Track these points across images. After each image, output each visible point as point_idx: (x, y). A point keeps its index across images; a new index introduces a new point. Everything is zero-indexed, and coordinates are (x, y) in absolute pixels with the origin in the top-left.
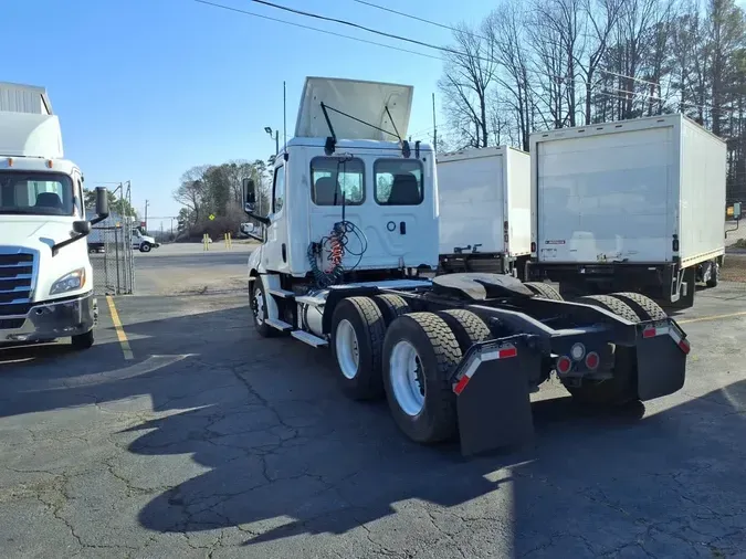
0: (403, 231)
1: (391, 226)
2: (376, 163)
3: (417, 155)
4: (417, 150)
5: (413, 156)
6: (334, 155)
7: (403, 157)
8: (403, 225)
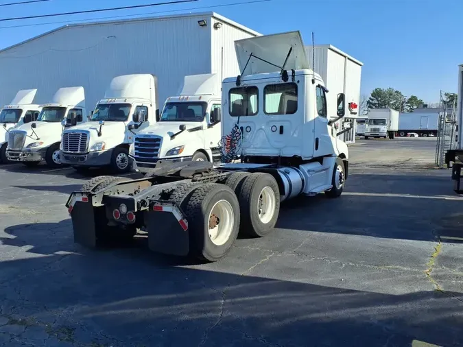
0: (281, 131)
1: (274, 129)
2: (266, 88)
3: (293, 79)
4: (293, 76)
5: (290, 80)
6: (241, 86)
7: (283, 82)
8: (282, 128)
